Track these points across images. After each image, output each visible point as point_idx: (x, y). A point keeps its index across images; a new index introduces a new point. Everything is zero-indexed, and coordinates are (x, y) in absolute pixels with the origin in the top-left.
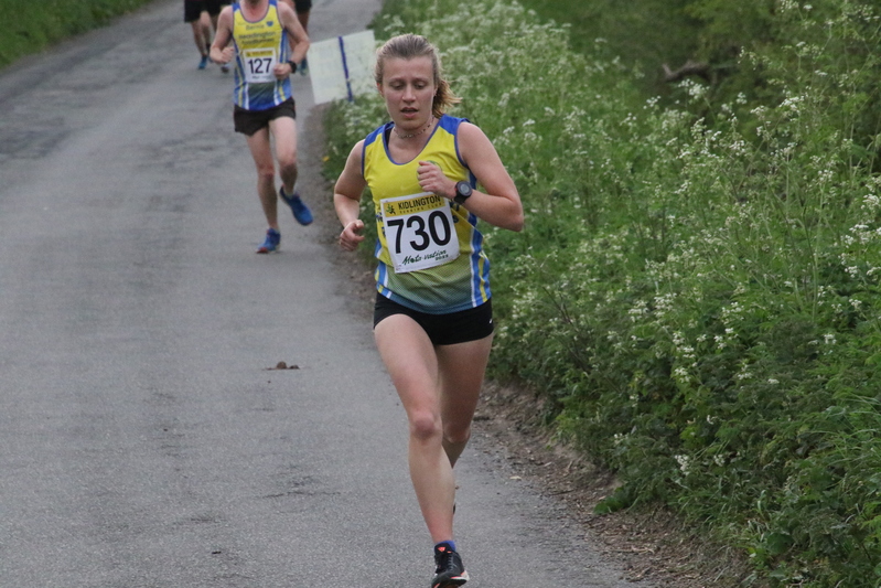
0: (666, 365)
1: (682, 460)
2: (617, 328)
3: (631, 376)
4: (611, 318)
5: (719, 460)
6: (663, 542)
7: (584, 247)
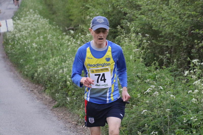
0: (66, 81)
1: (68, 98)
2: (57, 74)
3: (59, 83)
4: (56, 73)
5: (75, 98)
6: (65, 113)
7: (51, 60)
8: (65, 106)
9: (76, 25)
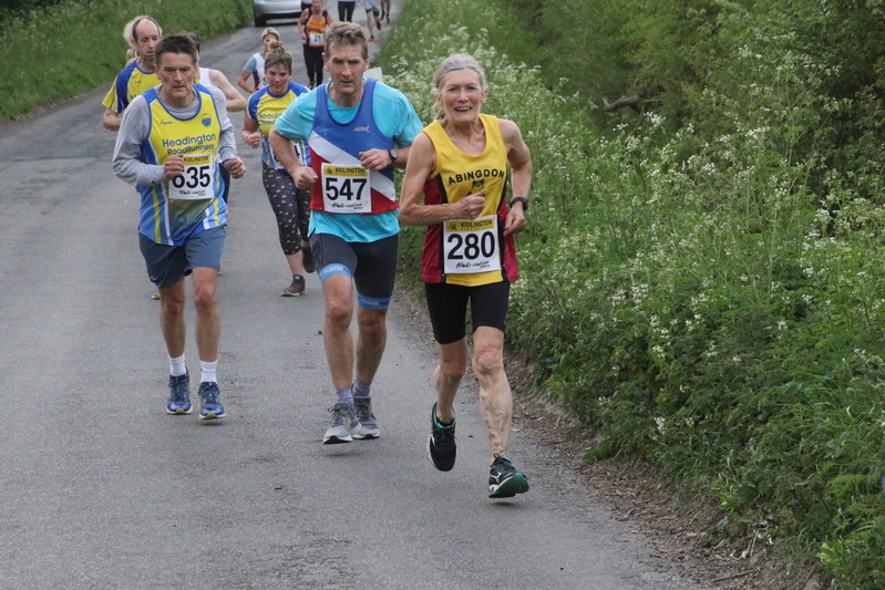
0: (643, 343)
1: (660, 421)
2: (599, 310)
3: (611, 350)
4: (592, 303)
5: (690, 422)
6: (643, 487)
7: (564, 242)
8: (645, 454)
9: (649, 85)
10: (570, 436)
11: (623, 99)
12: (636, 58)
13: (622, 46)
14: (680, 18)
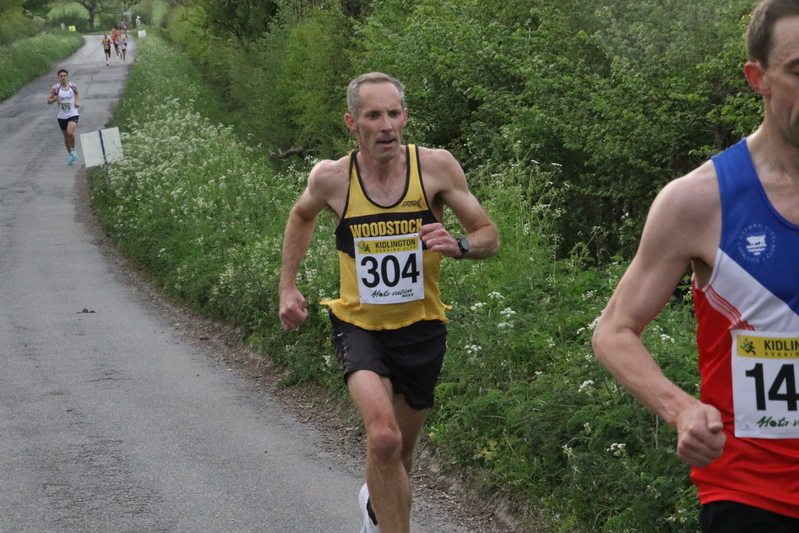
0: (315, 308)
1: (327, 358)
7: (258, 245)
8: (317, 381)
9: (310, 140)
10: (267, 372)
11: (292, 149)
12: (300, 120)
13: (289, 112)
14: (330, 93)
